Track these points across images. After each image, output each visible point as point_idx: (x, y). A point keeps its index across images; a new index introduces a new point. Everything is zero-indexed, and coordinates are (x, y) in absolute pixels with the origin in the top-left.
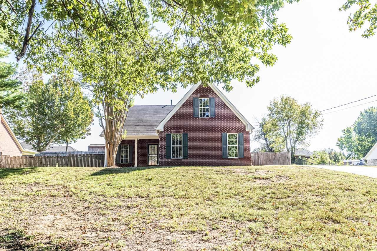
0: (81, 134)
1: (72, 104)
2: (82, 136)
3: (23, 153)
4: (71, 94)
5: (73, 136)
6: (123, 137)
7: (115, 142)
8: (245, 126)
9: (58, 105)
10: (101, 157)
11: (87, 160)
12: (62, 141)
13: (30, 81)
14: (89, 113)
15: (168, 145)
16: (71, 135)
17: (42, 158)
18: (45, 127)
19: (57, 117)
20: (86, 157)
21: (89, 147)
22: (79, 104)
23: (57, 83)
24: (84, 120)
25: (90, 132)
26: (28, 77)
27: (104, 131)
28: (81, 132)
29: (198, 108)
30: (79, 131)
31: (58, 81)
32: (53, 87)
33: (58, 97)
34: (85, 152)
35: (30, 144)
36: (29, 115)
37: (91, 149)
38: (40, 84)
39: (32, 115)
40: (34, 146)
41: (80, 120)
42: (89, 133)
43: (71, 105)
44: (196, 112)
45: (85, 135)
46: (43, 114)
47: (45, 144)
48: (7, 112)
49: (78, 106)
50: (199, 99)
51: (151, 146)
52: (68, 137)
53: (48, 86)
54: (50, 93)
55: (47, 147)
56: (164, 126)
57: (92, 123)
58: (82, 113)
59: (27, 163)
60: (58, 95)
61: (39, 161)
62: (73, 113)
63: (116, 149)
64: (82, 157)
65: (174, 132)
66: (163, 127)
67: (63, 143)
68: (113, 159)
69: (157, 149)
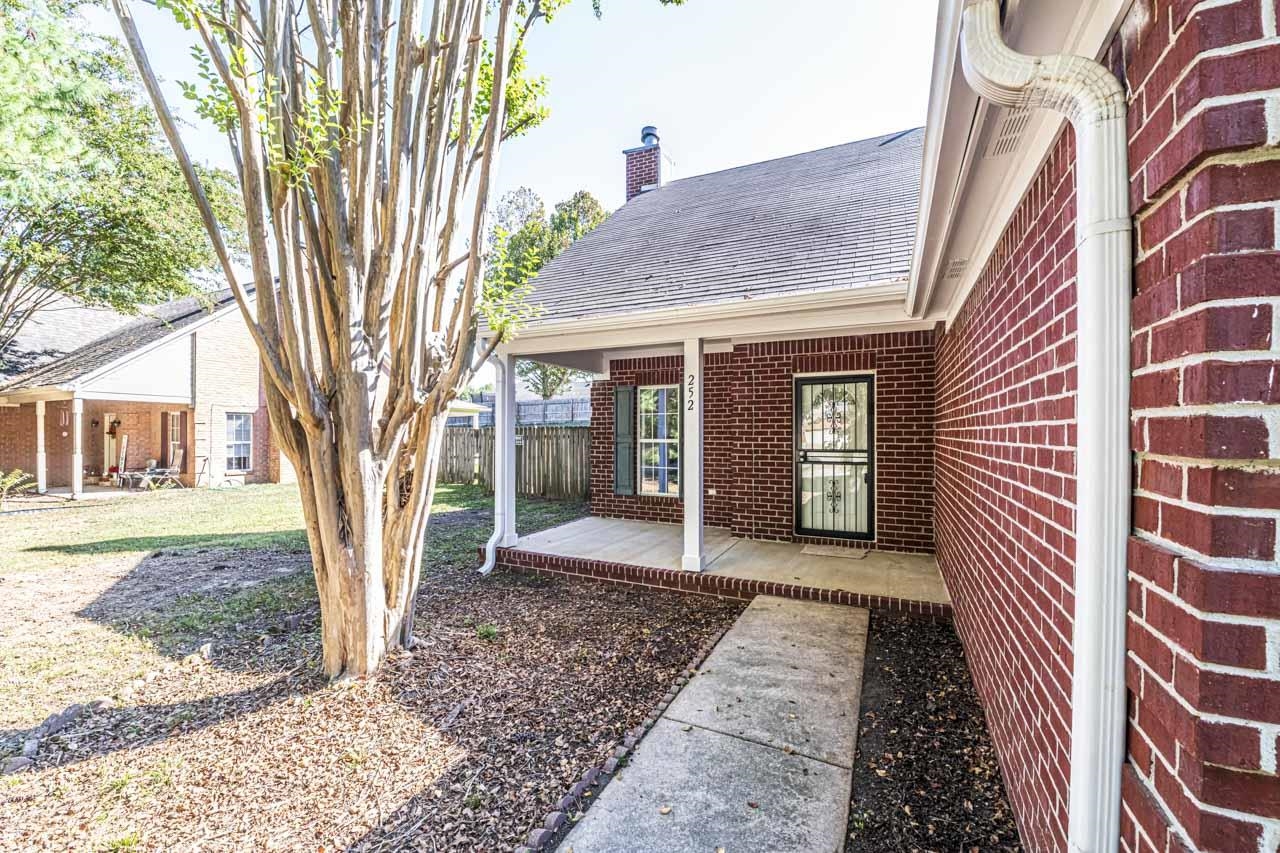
11: (541, 450)
20: (539, 437)
51: (819, 388)
64: (526, 437)
69: (863, 412)
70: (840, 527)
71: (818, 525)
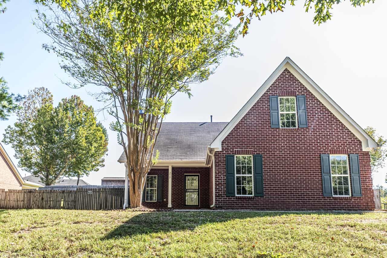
0: (93, 166)
1: (84, 131)
2: (95, 168)
3: (23, 186)
4: (83, 119)
5: (85, 168)
6: (153, 161)
7: (142, 168)
8: (361, 142)
9: (68, 131)
10: (119, 192)
11: (99, 196)
12: (73, 174)
13: (38, 106)
14: (103, 141)
15: (230, 174)
16: (82, 167)
17: (43, 192)
18: (55, 157)
19: (67, 146)
20: (98, 192)
21: (103, 181)
22: (91, 131)
23: (67, 107)
24: (97, 149)
25: (104, 163)
26: (37, 101)
27: (126, 151)
28: (94, 163)
29: (278, 113)
30: (92, 162)
31: (69, 105)
32: (63, 111)
33: (68, 122)
34: (98, 187)
35: (38, 177)
36: (36, 144)
37: (105, 183)
38: (49, 108)
39: (40, 143)
40: (42, 179)
41: (93, 150)
42: (103, 165)
43: (82, 131)
44: (274, 119)
45: (98, 167)
46: (51, 141)
47: (54, 177)
48: (12, 140)
49: (91, 133)
50: (279, 98)
51: (189, 177)
52: (80, 169)
53: (58, 110)
54: (60, 117)
55: (57, 181)
56: (223, 142)
57: (107, 153)
58: (95, 141)
59: (26, 199)
60: (68, 120)
61: (40, 196)
62: (84, 141)
63: (143, 180)
64: (93, 192)
65: (239, 153)
66: (221, 143)
67: (74, 176)
68: (139, 195)
69: (197, 182)
70: (193, 204)
71: (189, 204)
